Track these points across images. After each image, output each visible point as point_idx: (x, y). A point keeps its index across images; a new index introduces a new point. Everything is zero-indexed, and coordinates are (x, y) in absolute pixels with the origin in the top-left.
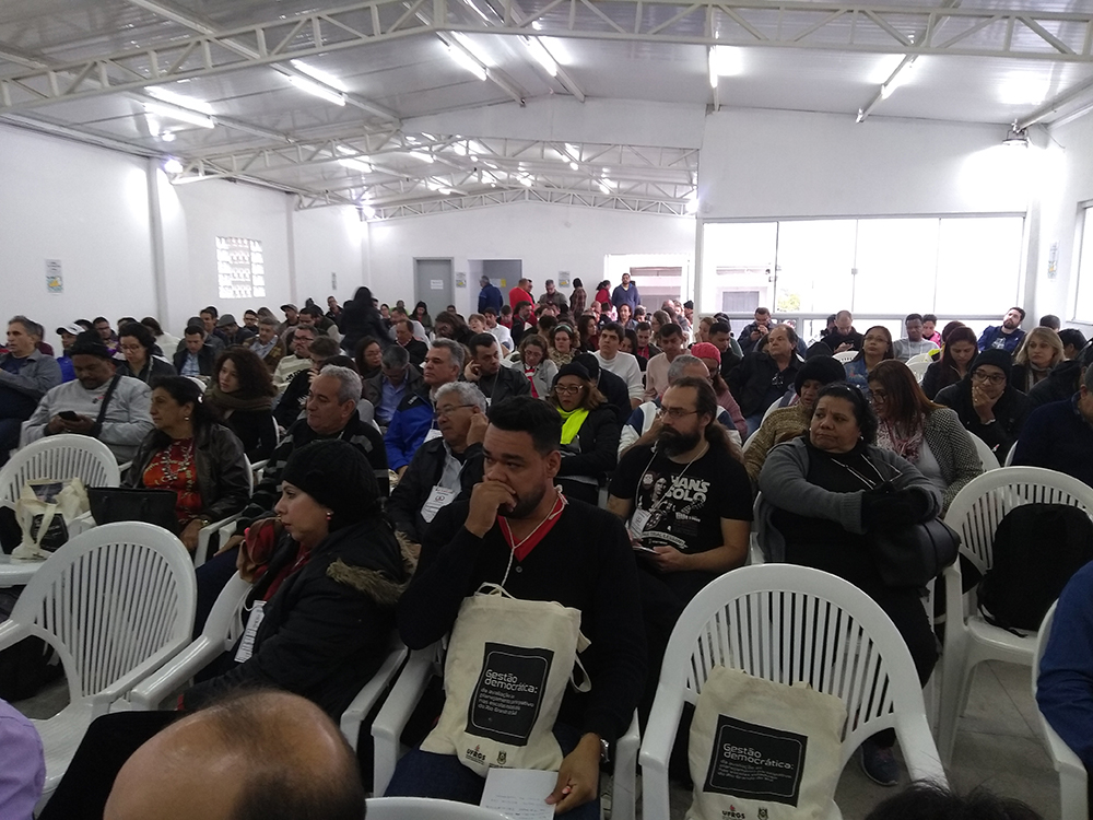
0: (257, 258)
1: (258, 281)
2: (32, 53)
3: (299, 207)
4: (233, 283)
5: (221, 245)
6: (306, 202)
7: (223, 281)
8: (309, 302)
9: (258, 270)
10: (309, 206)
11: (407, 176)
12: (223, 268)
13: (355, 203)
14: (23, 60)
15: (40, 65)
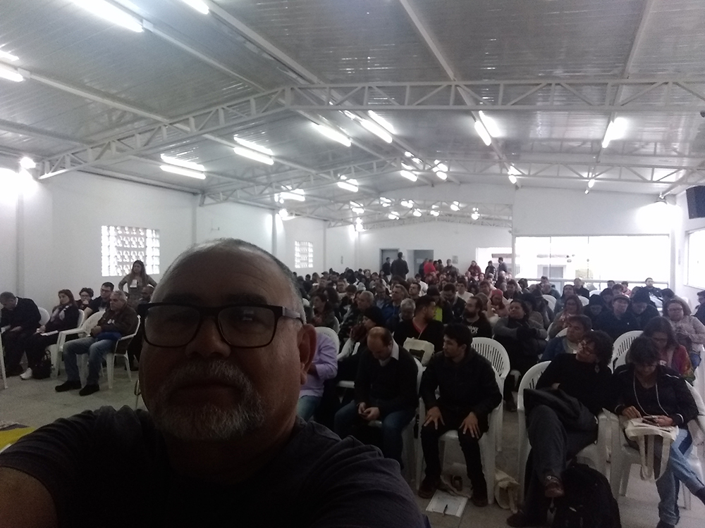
0: (311, 250)
1: (311, 261)
2: (248, 180)
3: (329, 226)
4: (301, 261)
5: (297, 244)
6: (333, 224)
7: (297, 261)
8: (331, 270)
9: (311, 256)
10: (334, 226)
11: (379, 212)
12: (297, 255)
13: (352, 223)
14: (245, 182)
15: (251, 184)
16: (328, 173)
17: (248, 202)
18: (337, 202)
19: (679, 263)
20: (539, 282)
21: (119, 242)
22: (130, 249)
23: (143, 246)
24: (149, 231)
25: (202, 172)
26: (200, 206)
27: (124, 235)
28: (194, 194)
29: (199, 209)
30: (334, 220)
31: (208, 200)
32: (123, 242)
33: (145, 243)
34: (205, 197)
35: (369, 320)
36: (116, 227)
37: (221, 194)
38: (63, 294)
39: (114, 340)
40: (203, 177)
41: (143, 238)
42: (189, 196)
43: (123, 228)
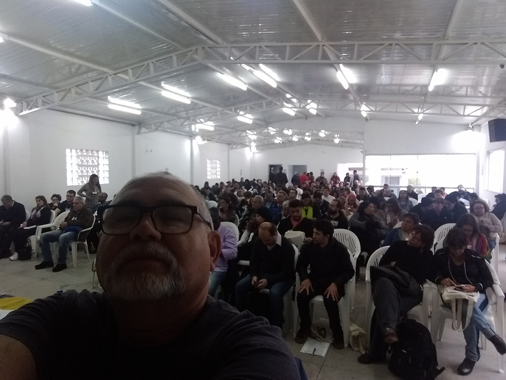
0: (218, 166)
1: (219, 173)
2: (173, 115)
3: (232, 148)
4: (212, 174)
5: (208, 161)
6: (234, 147)
7: (209, 173)
8: (233, 180)
9: (219, 170)
10: (235, 148)
11: (268, 138)
12: (209, 169)
13: (248, 146)
14: (170, 117)
15: (175, 118)
16: (231, 110)
17: (173, 131)
18: (237, 131)
19: (482, 174)
20: (382, 188)
21: (79, 160)
22: (87, 166)
23: (96, 164)
24: (100, 153)
25: (139, 109)
26: (138, 134)
27: (82, 156)
28: (133, 125)
29: (137, 137)
30: (235, 144)
31: (143, 130)
32: (82, 161)
33: (98, 161)
34: (141, 128)
35: (260, 217)
36: (76, 150)
37: (153, 125)
38: (39, 199)
39: (77, 232)
40: (139, 113)
41: (96, 158)
42: (129, 127)
43: (81, 150)
